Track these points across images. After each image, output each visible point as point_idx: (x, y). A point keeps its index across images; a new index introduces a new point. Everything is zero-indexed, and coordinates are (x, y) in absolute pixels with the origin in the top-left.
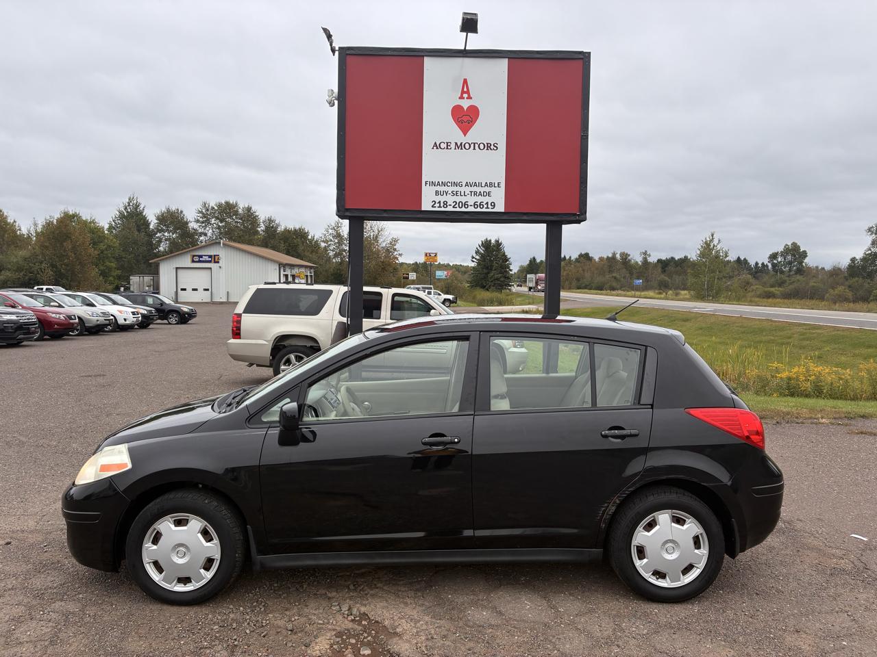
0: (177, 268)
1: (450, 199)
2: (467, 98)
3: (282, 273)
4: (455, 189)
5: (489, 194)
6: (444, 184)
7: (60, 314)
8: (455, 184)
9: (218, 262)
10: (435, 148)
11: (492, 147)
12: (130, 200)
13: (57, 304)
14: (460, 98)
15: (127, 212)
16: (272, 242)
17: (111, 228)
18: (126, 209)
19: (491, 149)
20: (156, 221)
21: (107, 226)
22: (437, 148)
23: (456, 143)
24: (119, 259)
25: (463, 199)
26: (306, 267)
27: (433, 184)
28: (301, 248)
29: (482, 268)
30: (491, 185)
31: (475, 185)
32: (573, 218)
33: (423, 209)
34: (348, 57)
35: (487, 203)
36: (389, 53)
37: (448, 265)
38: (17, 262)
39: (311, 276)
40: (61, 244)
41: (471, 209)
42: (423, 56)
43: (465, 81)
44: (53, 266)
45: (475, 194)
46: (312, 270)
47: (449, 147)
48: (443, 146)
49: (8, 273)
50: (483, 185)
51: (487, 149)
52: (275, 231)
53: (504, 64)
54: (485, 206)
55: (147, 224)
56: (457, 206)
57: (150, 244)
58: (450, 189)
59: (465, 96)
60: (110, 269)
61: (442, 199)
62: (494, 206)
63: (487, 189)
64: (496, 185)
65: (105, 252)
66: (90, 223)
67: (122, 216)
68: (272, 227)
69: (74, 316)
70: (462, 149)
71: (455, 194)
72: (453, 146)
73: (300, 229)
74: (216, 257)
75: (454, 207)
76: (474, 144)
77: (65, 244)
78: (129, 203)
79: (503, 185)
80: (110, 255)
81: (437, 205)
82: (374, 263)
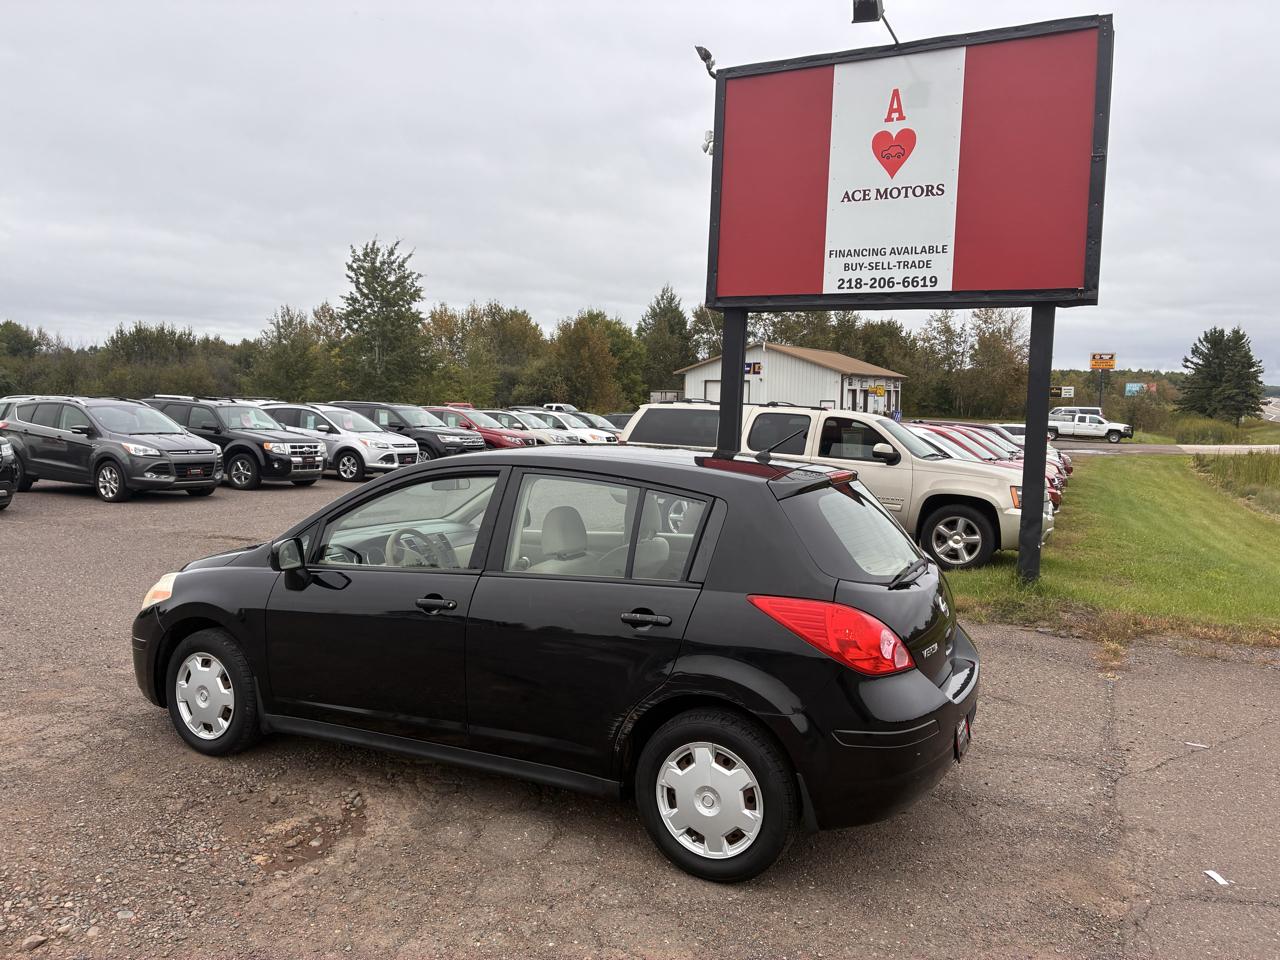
0: (706, 382)
1: (866, 275)
2: (898, 119)
3: (846, 387)
4: (874, 259)
5: (927, 264)
6: (858, 253)
7: (516, 437)
8: (875, 252)
9: (759, 373)
10: (846, 200)
11: (934, 191)
12: (664, 292)
13: (520, 426)
14: (886, 121)
15: (660, 308)
16: (846, 343)
17: (640, 330)
18: (658, 303)
19: (933, 195)
20: (694, 319)
21: (635, 328)
22: (849, 200)
23: (878, 191)
24: (646, 369)
25: (887, 275)
26: (888, 378)
27: (841, 254)
28: (887, 351)
29: (1204, 379)
30: (932, 250)
31: (906, 251)
32: (1071, 297)
33: (824, 293)
34: (729, 82)
35: (924, 279)
36: (785, 67)
37: (1158, 373)
38: (532, 375)
39: (897, 392)
40: (579, 351)
41: (899, 289)
42: (833, 64)
43: (896, 93)
44: (568, 379)
45: (906, 264)
46: (899, 384)
47: (867, 197)
48: (858, 196)
49: (522, 388)
50: (919, 251)
51: (927, 195)
52: (853, 325)
53: (958, 57)
54: (921, 283)
55: (683, 322)
56: (877, 284)
57: (687, 349)
58: (866, 260)
59: (895, 115)
60: (635, 383)
61: (853, 275)
62: (936, 282)
63: (925, 257)
64: (940, 249)
65: (630, 361)
66: (616, 323)
67: (654, 315)
68: (848, 321)
69: (533, 440)
70: (886, 198)
71: (874, 267)
72: (873, 194)
73: (889, 323)
74: (757, 366)
75: (871, 287)
76: (907, 188)
77: (582, 351)
78: (662, 297)
79: (951, 249)
80: (635, 365)
81: (846, 285)
82: (1001, 371)
